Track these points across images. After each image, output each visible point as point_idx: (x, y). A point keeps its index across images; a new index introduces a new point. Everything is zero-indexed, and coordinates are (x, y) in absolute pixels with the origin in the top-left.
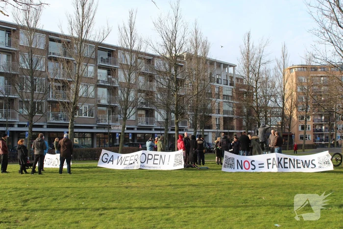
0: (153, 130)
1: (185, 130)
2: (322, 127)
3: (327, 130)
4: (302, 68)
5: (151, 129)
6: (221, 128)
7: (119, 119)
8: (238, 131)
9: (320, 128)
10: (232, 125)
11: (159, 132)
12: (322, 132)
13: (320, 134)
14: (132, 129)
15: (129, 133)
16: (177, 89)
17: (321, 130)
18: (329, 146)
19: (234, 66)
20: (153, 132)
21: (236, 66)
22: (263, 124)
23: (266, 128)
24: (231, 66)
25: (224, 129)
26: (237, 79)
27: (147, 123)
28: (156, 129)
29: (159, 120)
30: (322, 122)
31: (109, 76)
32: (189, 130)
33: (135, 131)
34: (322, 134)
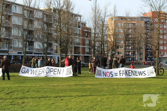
0: (33, 54)
1: (52, 54)
2: (129, 53)
3: (132, 55)
4: (119, 18)
5: (31, 53)
6: (73, 53)
7: (12, 47)
8: (83, 55)
9: (128, 53)
10: (79, 51)
11: (37, 55)
12: (130, 56)
13: (128, 57)
14: (21, 53)
15: (19, 56)
16: (61, 30)
17: (129, 55)
18: (137, 63)
19: (80, 16)
20: (33, 55)
21: (82, 16)
22: (111, 51)
23: (112, 53)
24: (79, 16)
25: (75, 54)
26: (82, 24)
27: (30, 50)
28: (35, 54)
29: (37, 48)
30: (130, 50)
31: (7, 21)
32: (54, 54)
33: (22, 54)
34: (130, 57)
